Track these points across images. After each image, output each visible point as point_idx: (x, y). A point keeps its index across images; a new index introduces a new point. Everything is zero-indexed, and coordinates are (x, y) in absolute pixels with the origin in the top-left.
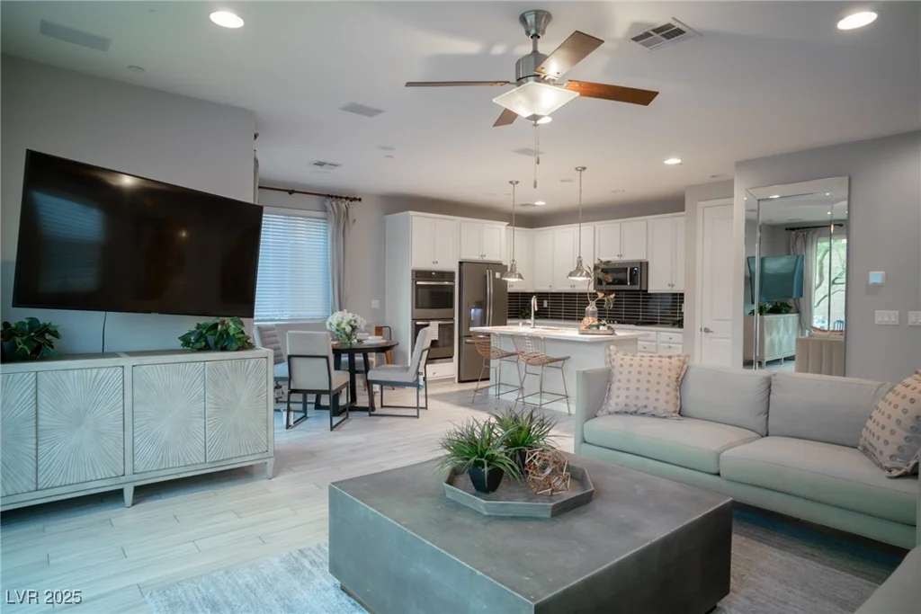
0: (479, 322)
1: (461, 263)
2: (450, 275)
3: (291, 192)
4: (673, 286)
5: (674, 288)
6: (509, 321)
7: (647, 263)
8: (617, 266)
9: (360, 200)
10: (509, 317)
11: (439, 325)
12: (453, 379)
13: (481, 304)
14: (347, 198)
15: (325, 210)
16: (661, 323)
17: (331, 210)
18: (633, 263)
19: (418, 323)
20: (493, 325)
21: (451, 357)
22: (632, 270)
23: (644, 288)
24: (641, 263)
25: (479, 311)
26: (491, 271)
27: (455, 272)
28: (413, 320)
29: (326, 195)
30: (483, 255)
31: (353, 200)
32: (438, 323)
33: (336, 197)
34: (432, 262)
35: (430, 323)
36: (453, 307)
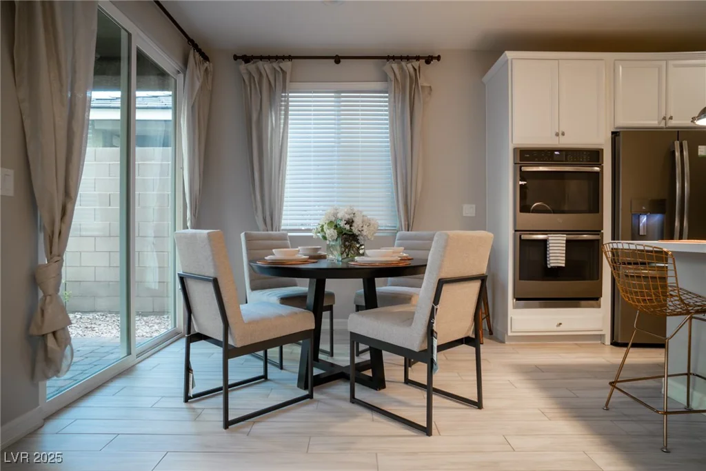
1: (615, 134)
2: (594, 156)
3: (337, 59)
9: (438, 58)
11: (568, 241)
12: (601, 337)
13: (662, 205)
14: (418, 58)
15: (385, 78)
17: (392, 77)
19: (524, 237)
20: (688, 239)
21: (597, 299)
25: (657, 218)
26: (685, 143)
27: (603, 149)
28: (516, 231)
29: (388, 58)
30: (668, 117)
31: (428, 60)
32: (565, 239)
33: (401, 58)
34: (554, 134)
35: (550, 238)
36: (598, 212)
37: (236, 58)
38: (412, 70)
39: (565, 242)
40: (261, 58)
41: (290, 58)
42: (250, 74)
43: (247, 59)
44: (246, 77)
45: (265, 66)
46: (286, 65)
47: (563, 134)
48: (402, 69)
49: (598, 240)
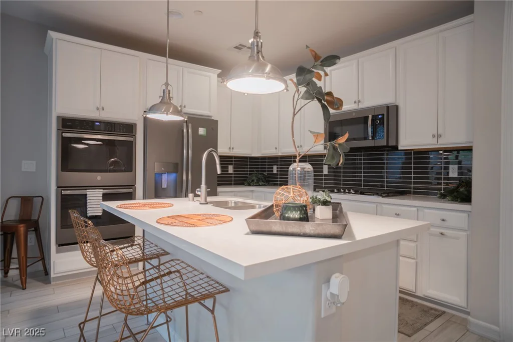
0: (172, 191)
2: (129, 128)
4: (439, 136)
5: (441, 141)
6: (220, 189)
7: (397, 107)
8: (354, 115)
10: (219, 185)
11: (104, 195)
13: (176, 167)
16: (415, 193)
18: (375, 108)
19: (64, 192)
21: (132, 237)
22: (374, 118)
23: (392, 143)
24: (388, 107)
25: (173, 176)
26: (190, 125)
27: (136, 124)
28: (58, 187)
30: (183, 106)
32: (102, 193)
34: (95, 109)
35: (88, 193)
36: (131, 171)
39: (101, 195)
47: (103, 109)
49: (132, 193)
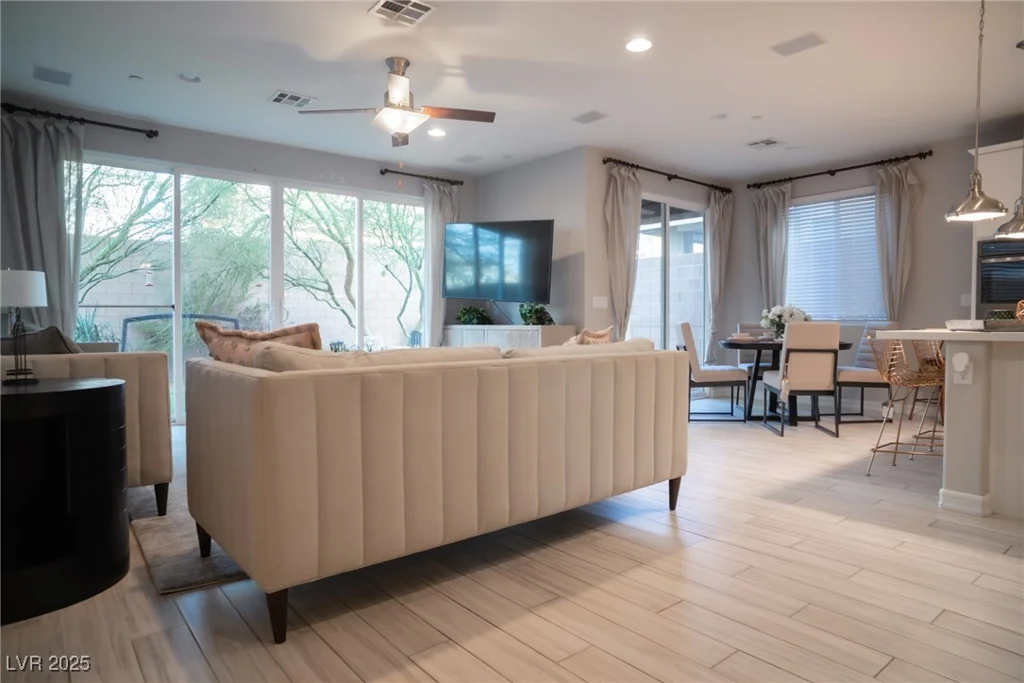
3: (832, 173)
9: (931, 153)
29: (877, 163)
31: (922, 156)
33: (890, 161)
37: (749, 186)
38: (897, 172)
40: (768, 183)
41: (790, 179)
42: (758, 198)
43: (758, 186)
44: (756, 202)
45: (769, 191)
46: (788, 185)
48: (886, 172)
